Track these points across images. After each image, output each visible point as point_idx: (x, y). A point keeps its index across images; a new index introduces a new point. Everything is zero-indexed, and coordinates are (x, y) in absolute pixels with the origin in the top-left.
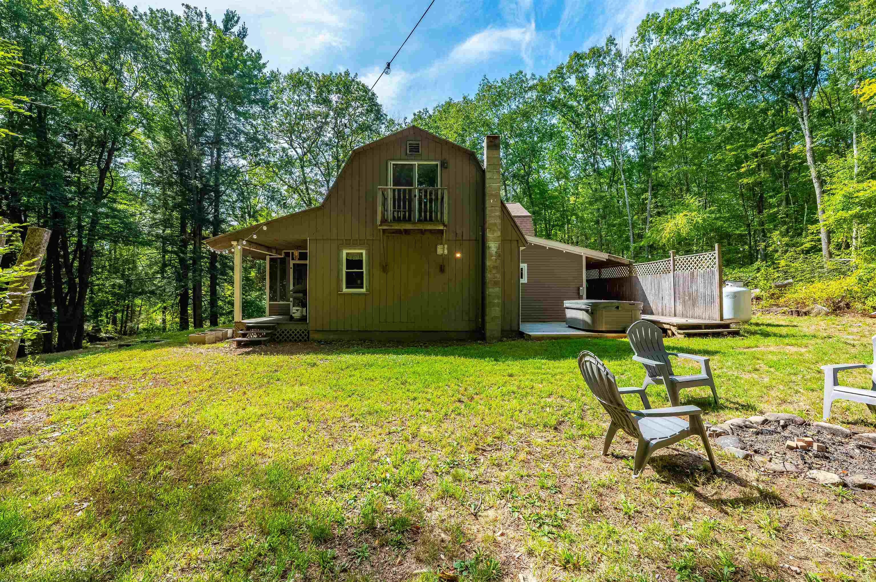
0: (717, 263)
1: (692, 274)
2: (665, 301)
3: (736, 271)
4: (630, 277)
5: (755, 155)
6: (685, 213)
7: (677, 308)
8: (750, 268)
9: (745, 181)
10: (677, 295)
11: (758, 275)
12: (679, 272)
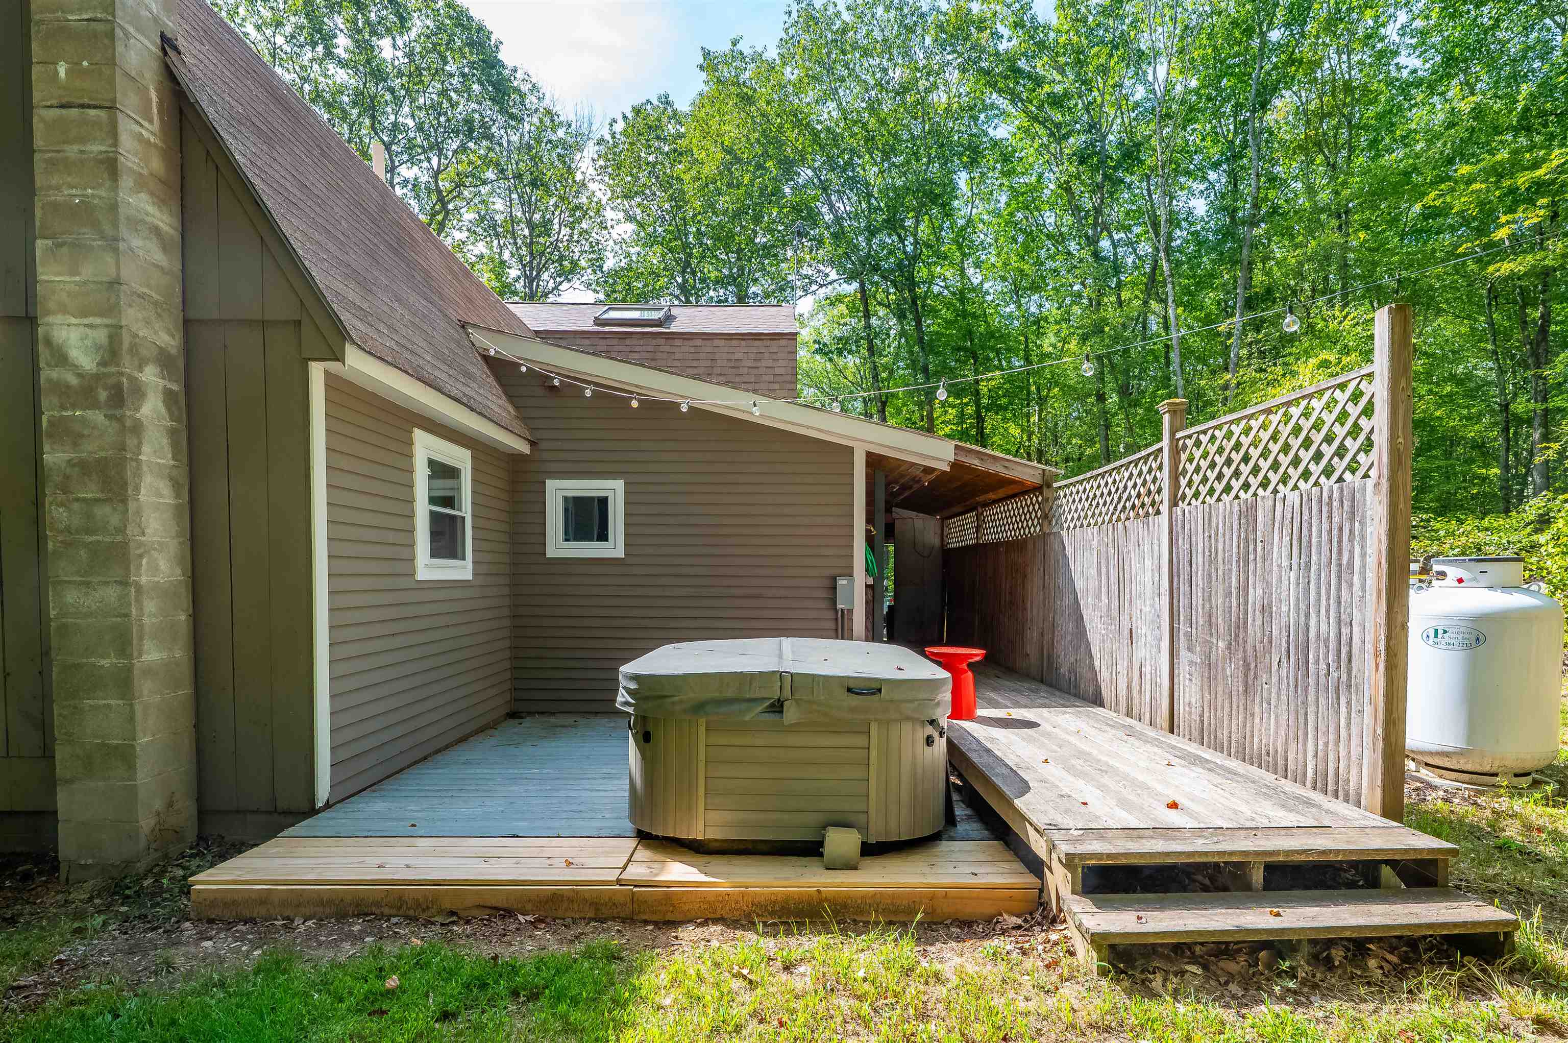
0: (1381, 439)
1: (1249, 513)
2: (1141, 653)
3: (1467, 527)
4: (1044, 537)
5: (1540, 187)
6: (1324, 355)
7: (1179, 694)
8: (1514, 519)
9: (1506, 267)
10: (1183, 628)
11: (1542, 538)
12: (1190, 510)
